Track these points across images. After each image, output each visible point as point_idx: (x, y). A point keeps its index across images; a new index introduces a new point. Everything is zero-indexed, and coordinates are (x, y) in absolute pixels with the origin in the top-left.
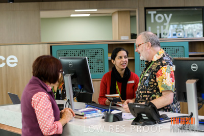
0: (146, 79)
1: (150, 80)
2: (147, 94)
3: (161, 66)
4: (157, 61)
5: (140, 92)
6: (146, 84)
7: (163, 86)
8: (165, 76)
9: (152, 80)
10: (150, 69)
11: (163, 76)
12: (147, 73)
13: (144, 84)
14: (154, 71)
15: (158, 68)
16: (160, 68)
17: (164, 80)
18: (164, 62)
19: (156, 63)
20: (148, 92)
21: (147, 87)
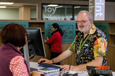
0: (86, 48)
1: (90, 49)
2: (88, 59)
3: (97, 38)
4: (93, 35)
5: (82, 58)
6: (87, 52)
7: (98, 53)
8: (100, 45)
9: (92, 49)
10: (87, 40)
11: (99, 45)
12: (86, 43)
13: (84, 52)
14: (92, 42)
15: (95, 39)
16: (96, 39)
17: (99, 48)
18: (99, 35)
19: (92, 36)
20: (89, 58)
21: (87, 54)
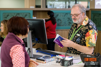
0: (78, 38)
3: (89, 30)
4: (85, 26)
6: (78, 41)
7: (89, 43)
9: (83, 39)
17: (90, 39)
